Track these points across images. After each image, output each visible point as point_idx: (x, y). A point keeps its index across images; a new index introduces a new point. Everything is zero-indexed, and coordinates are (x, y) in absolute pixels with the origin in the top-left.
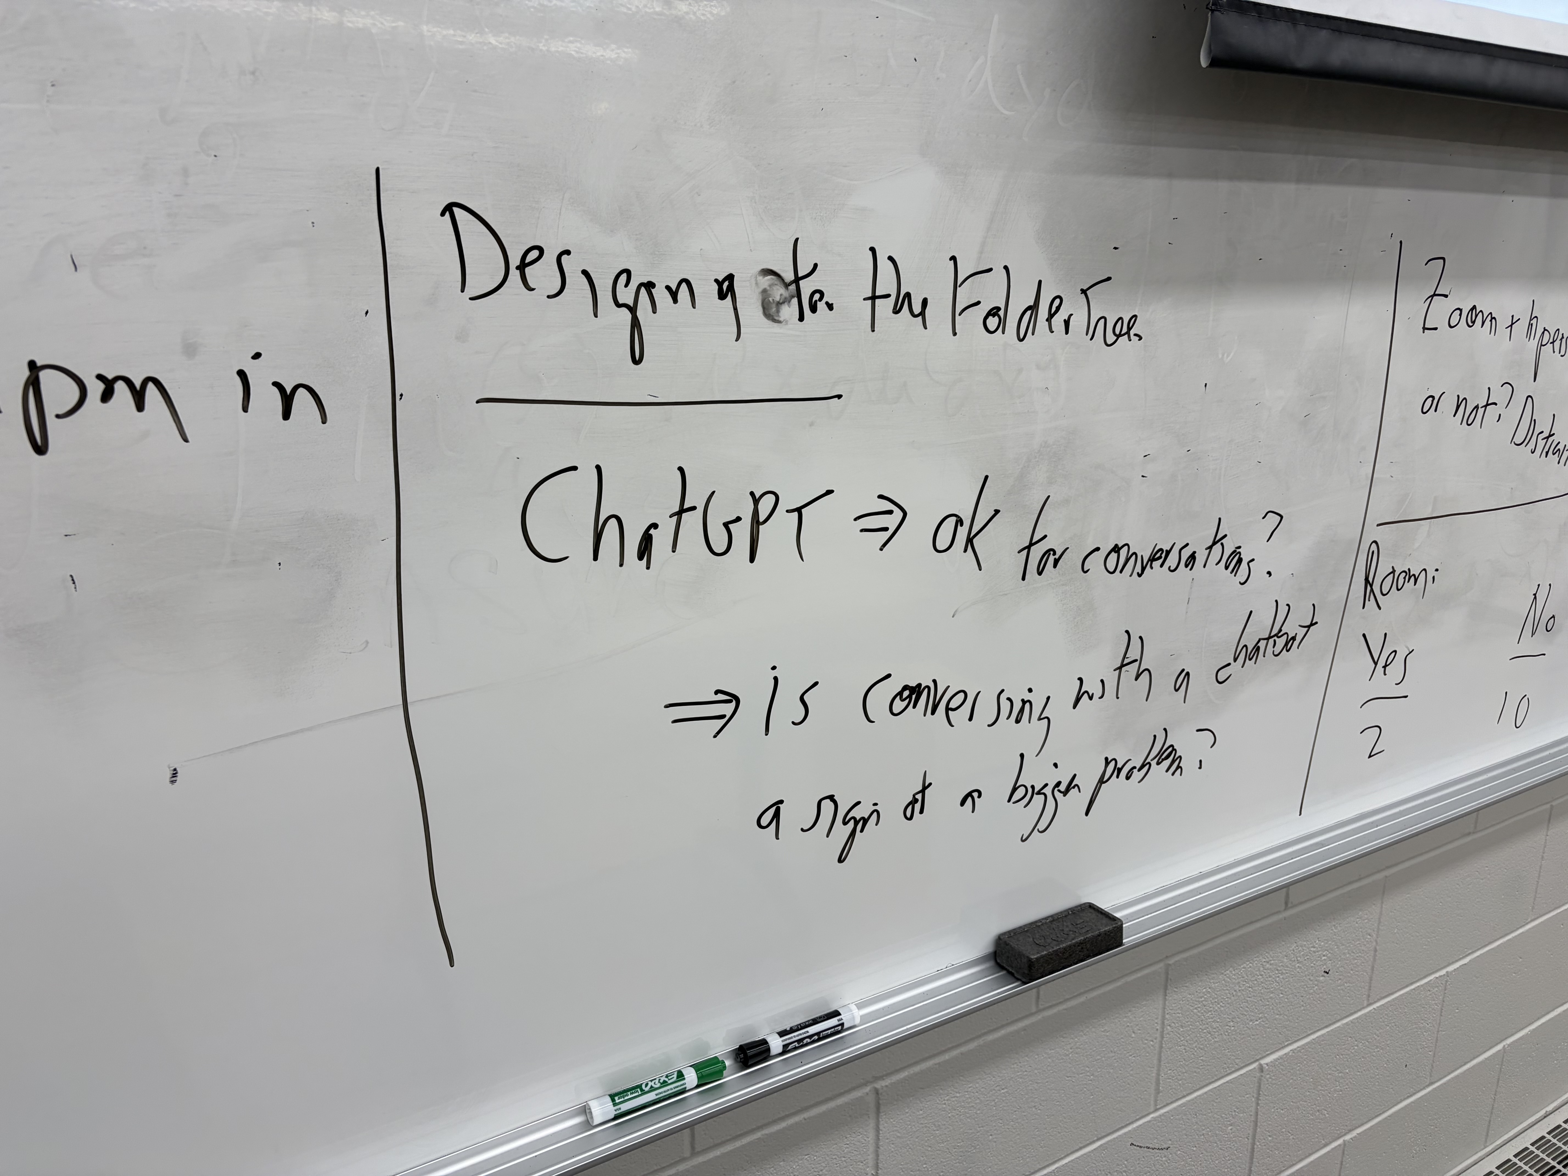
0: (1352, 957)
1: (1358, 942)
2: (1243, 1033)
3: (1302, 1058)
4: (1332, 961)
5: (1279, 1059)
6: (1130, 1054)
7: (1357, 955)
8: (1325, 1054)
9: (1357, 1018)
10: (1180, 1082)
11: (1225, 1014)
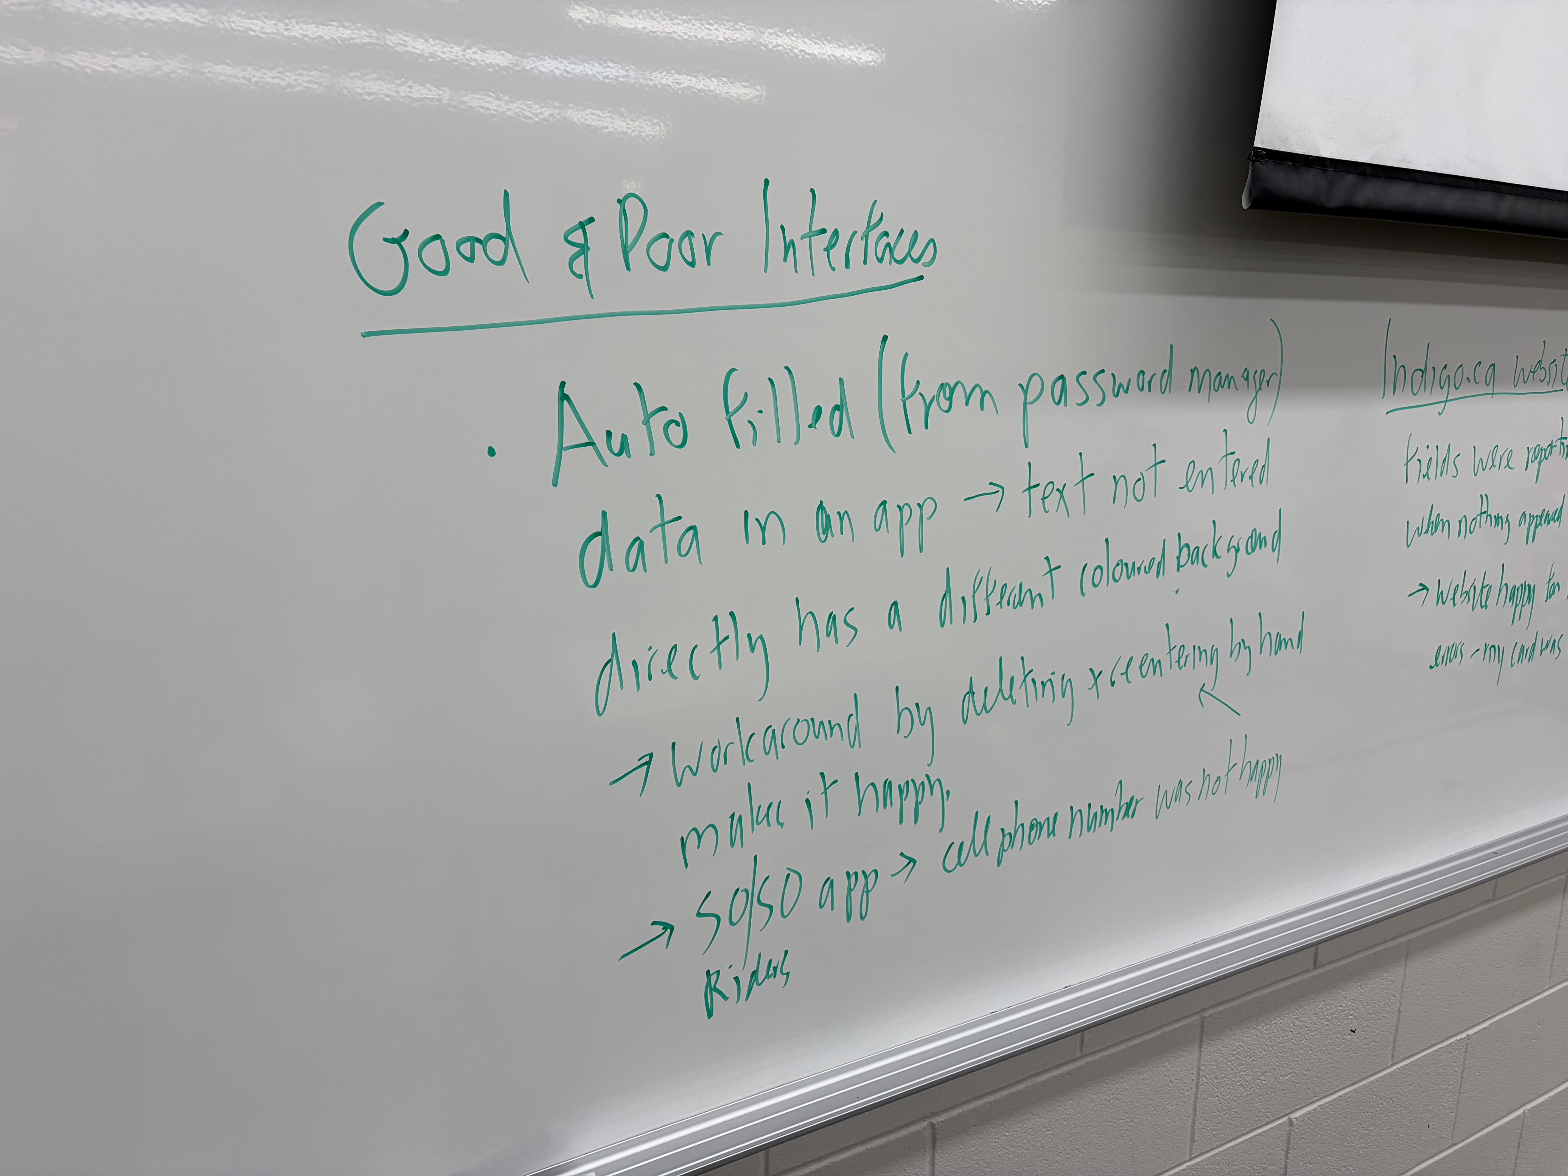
0: (1377, 1017)
1: (1383, 1003)
2: (1274, 1087)
3: (1330, 1114)
4: (1358, 1021)
5: (1307, 1114)
6: (1168, 1102)
7: (1382, 1015)
8: (1351, 1111)
9: (1382, 1077)
10: (1214, 1132)
11: (1257, 1068)
